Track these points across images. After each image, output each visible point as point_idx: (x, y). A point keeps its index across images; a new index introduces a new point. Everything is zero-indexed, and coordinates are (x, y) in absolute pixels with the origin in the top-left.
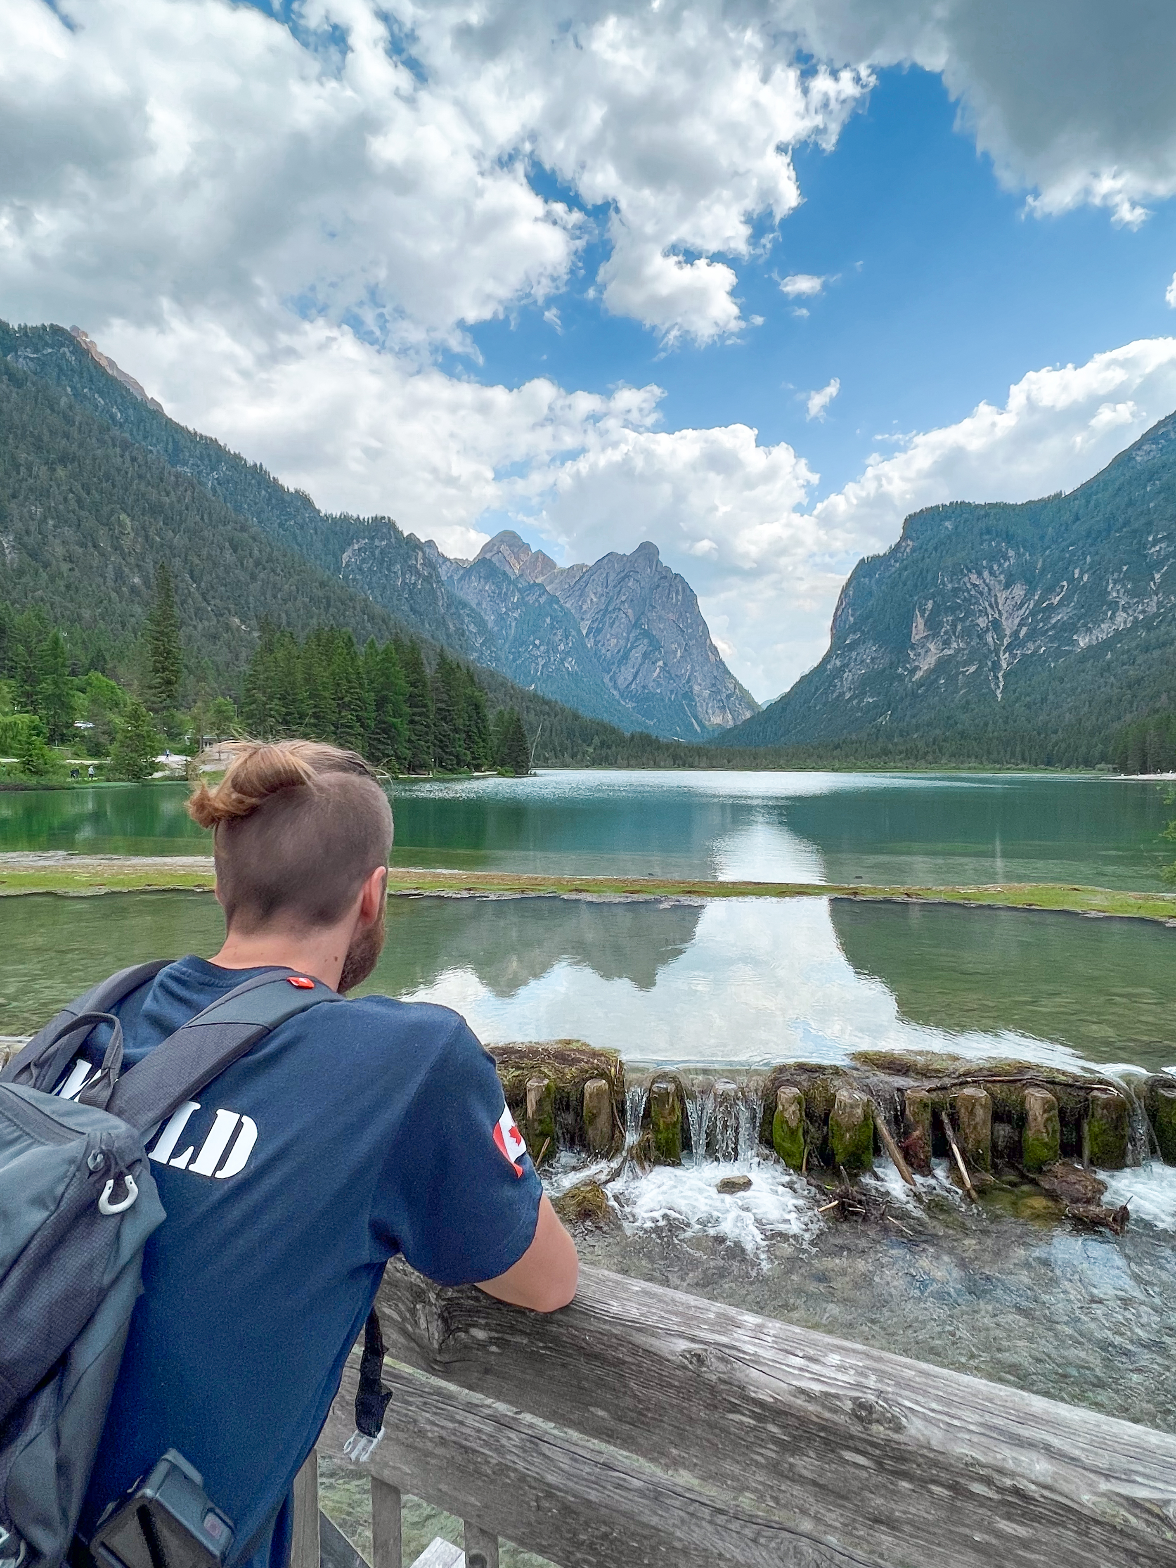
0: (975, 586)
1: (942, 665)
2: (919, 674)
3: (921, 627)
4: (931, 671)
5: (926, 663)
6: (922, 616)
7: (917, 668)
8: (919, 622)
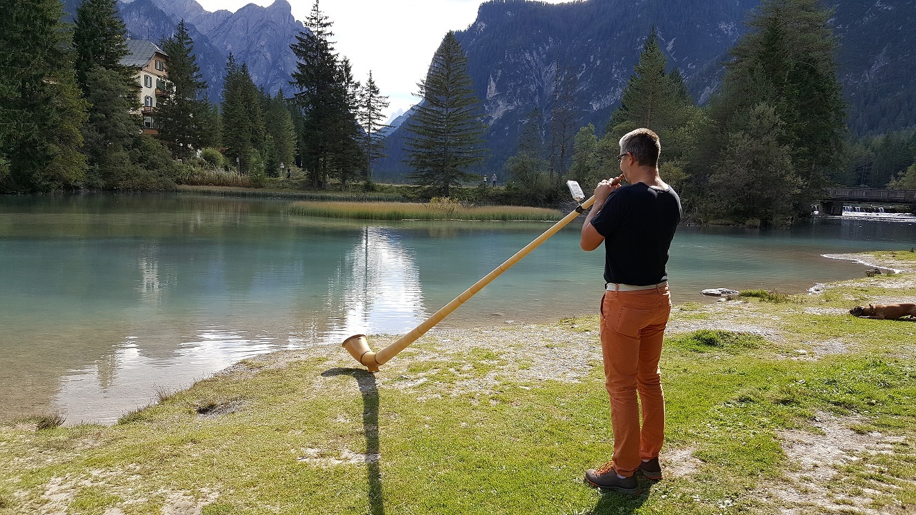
0: (528, 62)
1: (507, 116)
2: (491, 122)
3: (493, 88)
4: (498, 120)
5: (497, 115)
6: (494, 81)
7: (490, 118)
8: (493, 84)
